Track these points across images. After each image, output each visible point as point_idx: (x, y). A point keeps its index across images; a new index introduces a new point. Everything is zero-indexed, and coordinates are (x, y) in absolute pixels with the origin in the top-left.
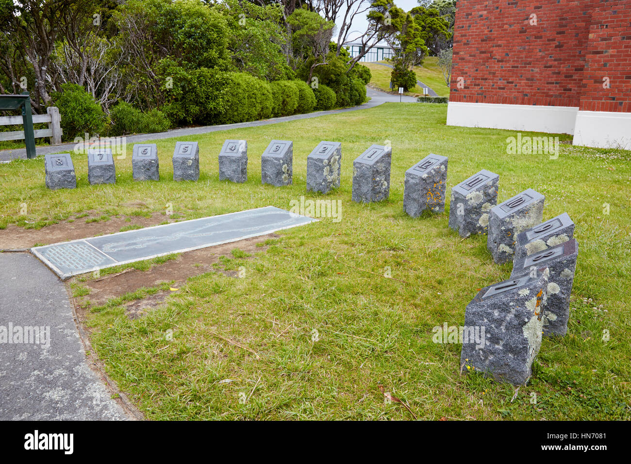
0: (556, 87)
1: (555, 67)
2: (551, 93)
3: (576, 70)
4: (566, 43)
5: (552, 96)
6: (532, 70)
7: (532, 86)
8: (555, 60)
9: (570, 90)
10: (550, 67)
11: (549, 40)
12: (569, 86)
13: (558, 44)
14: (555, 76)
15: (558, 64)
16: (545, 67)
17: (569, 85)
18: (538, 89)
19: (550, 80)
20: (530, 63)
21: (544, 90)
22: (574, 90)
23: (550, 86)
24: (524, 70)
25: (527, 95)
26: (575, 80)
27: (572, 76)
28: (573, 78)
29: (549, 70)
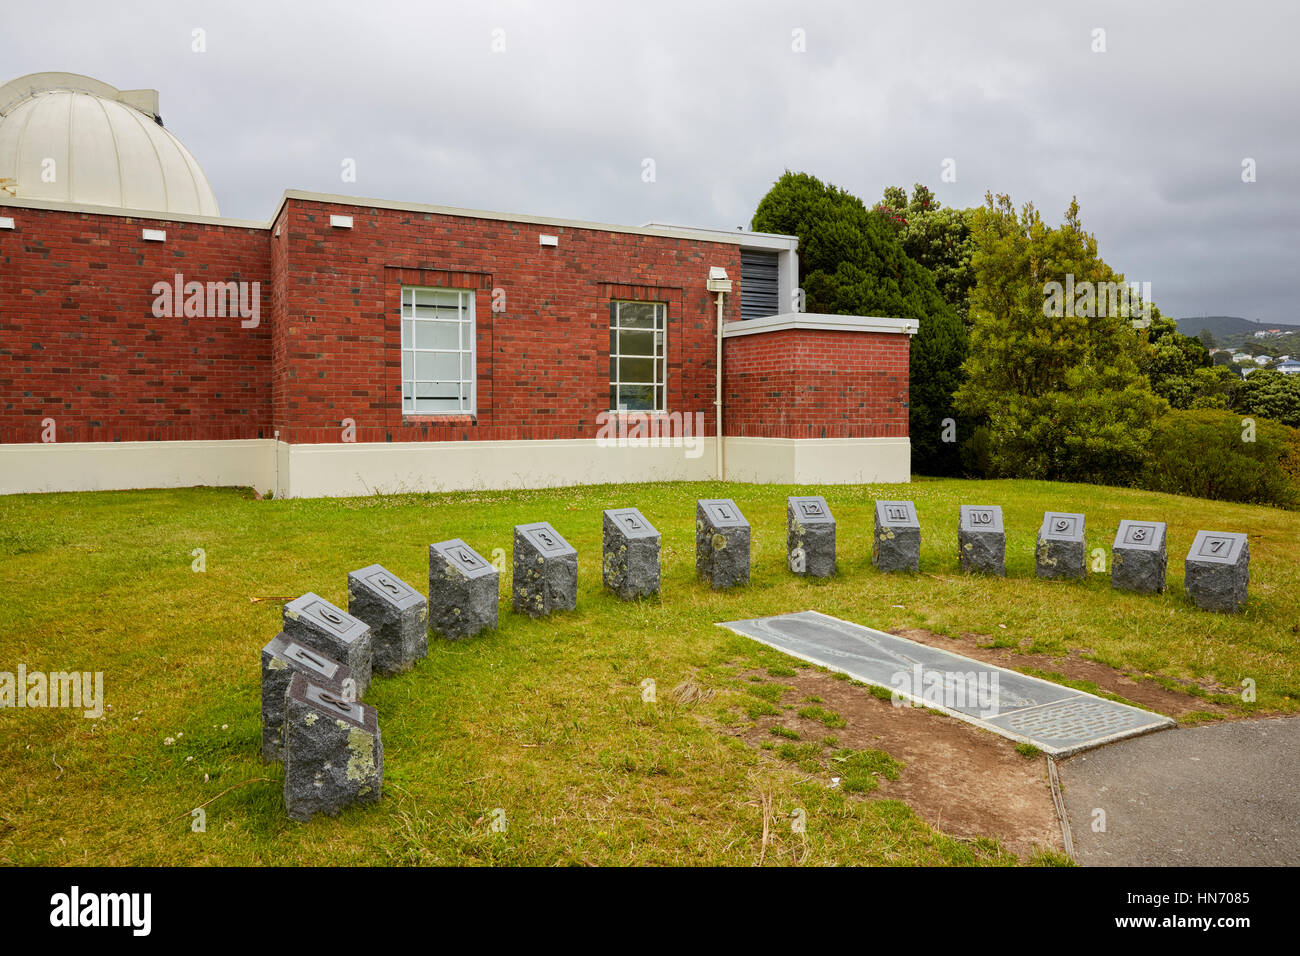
0: (159, 407)
1: (151, 372)
2: (150, 418)
3: (193, 379)
4: (166, 333)
5: (153, 423)
6: (103, 378)
7: (107, 406)
8: (151, 361)
9: (188, 412)
10: (141, 372)
11: (130, 326)
12: (184, 406)
13: (150, 334)
14: (154, 387)
15: (157, 367)
16: (131, 372)
17: (185, 404)
18: (122, 412)
19: (145, 396)
20: (95, 365)
21: (134, 412)
22: (195, 412)
23: (146, 406)
24: (84, 377)
25: (98, 424)
26: (193, 395)
27: (187, 389)
28: (190, 392)
29: (140, 379)
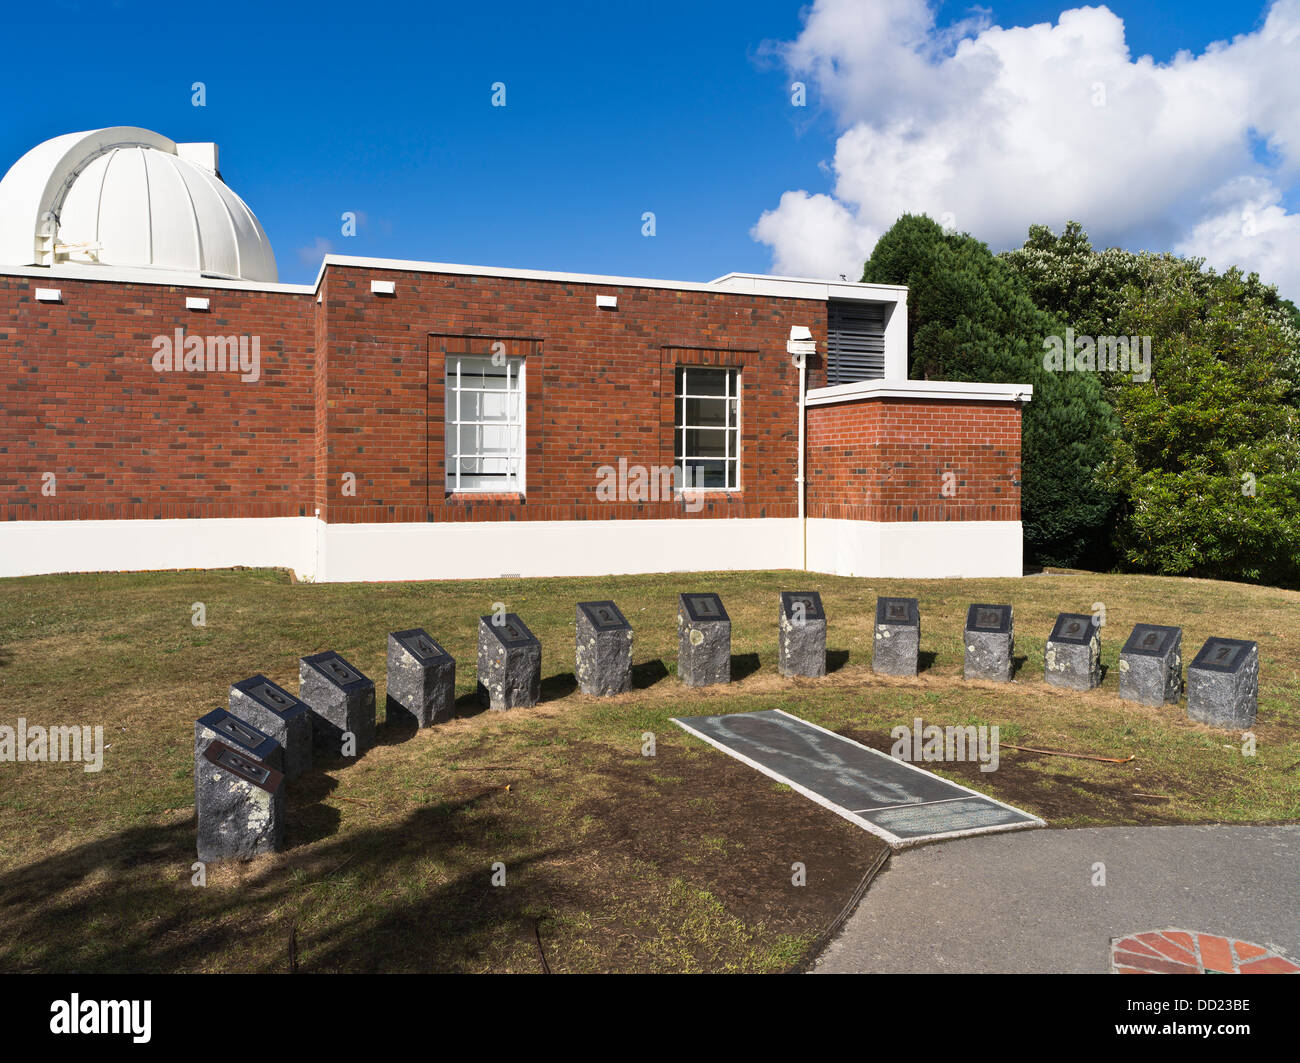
0: (199, 483)
1: (191, 447)
2: (191, 494)
3: (234, 453)
4: (208, 406)
5: (193, 500)
6: (145, 453)
7: (148, 482)
8: (192, 435)
9: (228, 488)
10: (183, 446)
11: (172, 398)
12: (226, 481)
13: (191, 406)
14: (194, 463)
15: (198, 441)
16: (172, 447)
17: (226, 480)
18: (163, 488)
19: (185, 471)
20: (137, 439)
21: (175, 489)
22: (235, 488)
23: (188, 482)
24: (127, 452)
25: (138, 500)
26: (236, 470)
27: (228, 464)
28: (231, 467)
29: (182, 453)
